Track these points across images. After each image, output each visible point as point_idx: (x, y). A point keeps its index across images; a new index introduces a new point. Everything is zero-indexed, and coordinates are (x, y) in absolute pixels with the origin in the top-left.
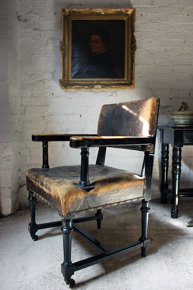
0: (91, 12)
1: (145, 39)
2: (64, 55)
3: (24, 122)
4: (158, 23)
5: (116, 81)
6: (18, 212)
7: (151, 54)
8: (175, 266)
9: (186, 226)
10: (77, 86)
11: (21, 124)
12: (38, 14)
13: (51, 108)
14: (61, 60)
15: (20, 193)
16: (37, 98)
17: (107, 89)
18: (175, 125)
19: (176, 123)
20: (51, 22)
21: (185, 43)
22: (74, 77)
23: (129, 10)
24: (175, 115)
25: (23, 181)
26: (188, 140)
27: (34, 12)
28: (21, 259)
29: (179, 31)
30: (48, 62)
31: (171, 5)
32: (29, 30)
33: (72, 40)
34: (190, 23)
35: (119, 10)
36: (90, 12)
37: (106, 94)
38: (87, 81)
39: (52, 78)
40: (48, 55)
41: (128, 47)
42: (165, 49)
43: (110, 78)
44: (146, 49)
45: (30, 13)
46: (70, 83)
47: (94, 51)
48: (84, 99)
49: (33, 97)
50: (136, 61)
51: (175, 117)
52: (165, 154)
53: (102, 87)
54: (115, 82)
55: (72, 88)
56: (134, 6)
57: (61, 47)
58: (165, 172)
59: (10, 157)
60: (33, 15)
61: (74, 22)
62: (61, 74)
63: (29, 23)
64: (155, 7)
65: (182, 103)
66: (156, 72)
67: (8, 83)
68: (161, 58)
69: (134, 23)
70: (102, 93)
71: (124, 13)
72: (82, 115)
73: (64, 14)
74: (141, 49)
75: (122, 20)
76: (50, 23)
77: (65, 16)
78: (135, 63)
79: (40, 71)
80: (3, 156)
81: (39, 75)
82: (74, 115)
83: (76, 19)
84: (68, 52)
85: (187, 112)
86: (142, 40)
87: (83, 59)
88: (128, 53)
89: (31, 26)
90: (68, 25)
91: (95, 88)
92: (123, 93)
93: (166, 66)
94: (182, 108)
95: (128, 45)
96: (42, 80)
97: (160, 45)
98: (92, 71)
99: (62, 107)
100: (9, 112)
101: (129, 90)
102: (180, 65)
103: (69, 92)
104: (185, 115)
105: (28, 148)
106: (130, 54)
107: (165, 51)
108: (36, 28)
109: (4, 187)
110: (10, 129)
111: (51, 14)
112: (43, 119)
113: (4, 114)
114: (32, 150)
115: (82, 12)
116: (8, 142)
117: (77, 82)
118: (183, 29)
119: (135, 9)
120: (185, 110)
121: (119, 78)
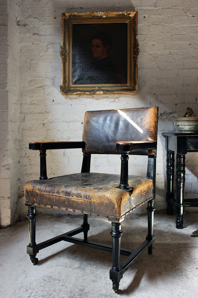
0: (92, 15)
1: (148, 43)
2: (65, 61)
3: (23, 130)
4: (162, 25)
5: (118, 86)
6: (18, 223)
7: (155, 58)
8: (174, 272)
9: (191, 235)
10: (78, 93)
11: (20, 132)
12: (37, 18)
13: (52, 115)
14: (62, 66)
15: (19, 203)
16: (37, 105)
17: (108, 95)
18: (181, 131)
19: (181, 130)
20: (51, 26)
21: (191, 46)
22: (75, 83)
23: (131, 13)
24: (180, 121)
25: (22, 192)
26: (192, 146)
27: (33, 16)
28: (21, 265)
29: (184, 34)
30: (48, 67)
31: (175, 7)
32: (28, 35)
33: (73, 44)
34: (196, 25)
35: (121, 13)
37: (109, 100)
38: (88, 87)
39: (53, 84)
40: (48, 61)
41: (131, 51)
42: (170, 52)
43: (113, 83)
44: (149, 52)
45: (30, 17)
46: (71, 89)
47: (96, 56)
48: (86, 105)
49: (33, 104)
50: (139, 65)
51: (180, 123)
52: (170, 162)
53: (104, 94)
54: (118, 88)
55: (73, 94)
56: (136, 9)
57: (61, 52)
58: (171, 181)
59: (9, 165)
60: (33, 19)
61: (75, 26)
62: (62, 80)
63: (29, 28)
64: (158, 9)
65: (187, 109)
66: (160, 77)
67: (8, 90)
68: (166, 61)
69: (137, 26)
70: (104, 100)
71: (126, 16)
73: (65, 18)
74: (145, 53)
75: (124, 23)
77: (65, 21)
78: (138, 67)
79: (40, 77)
80: (3, 165)
81: (39, 82)
82: (75, 122)
83: (76, 23)
84: (69, 57)
85: (192, 118)
86: (146, 43)
87: (84, 64)
88: (131, 57)
89: (30, 31)
90: (69, 30)
91: (96, 94)
92: (126, 98)
93: (171, 70)
94: (187, 114)
95: (131, 49)
96: (42, 87)
97: (164, 49)
98: (94, 77)
99: (63, 114)
100: (9, 119)
101: (132, 96)
102: (186, 69)
103: (70, 98)
104: (189, 121)
105: (28, 157)
106: (132, 59)
107: (169, 54)
108: (35, 32)
109: (3, 197)
110: (9, 137)
111: (51, 18)
112: (43, 127)
113: (4, 121)
114: (32, 158)
115: (82, 16)
116: (7, 151)
117: (78, 89)
118: (188, 31)
119: (137, 12)
120: (190, 115)
121: (121, 83)
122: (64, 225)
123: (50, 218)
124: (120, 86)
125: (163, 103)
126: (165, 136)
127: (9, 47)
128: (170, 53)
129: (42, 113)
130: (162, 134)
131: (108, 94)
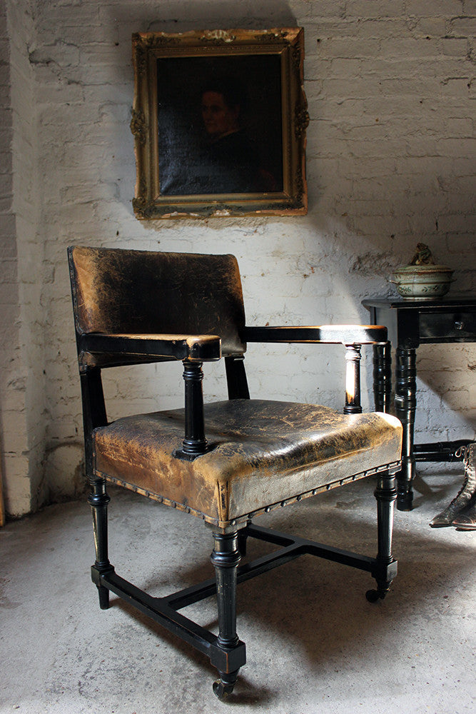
0: (202, 38)
1: (328, 99)
2: (142, 143)
3: (52, 300)
4: (359, 59)
5: (263, 199)
6: (47, 507)
7: (344, 133)
9: (430, 525)
10: (174, 214)
11: (45, 304)
12: (76, 46)
14: (136, 154)
15: (48, 464)
16: (81, 243)
17: (242, 218)
18: (404, 296)
19: (404, 293)
20: (105, 64)
21: (423, 105)
22: (166, 193)
23: (288, 31)
24: (402, 274)
25: (53, 438)
26: (429, 330)
27: (65, 41)
28: (63, 602)
29: (408, 78)
30: (105, 157)
31: (387, 16)
32: (57, 85)
33: (158, 105)
34: (433, 58)
35: (266, 31)
36: (199, 39)
37: (242, 228)
38: (195, 201)
39: (115, 196)
40: (103, 143)
41: (289, 118)
42: (377, 120)
43: (250, 192)
44: (331, 121)
45: (58, 44)
46: (157, 206)
47: (211, 130)
48: (192, 242)
49: (72, 241)
50: (308, 152)
51: (402, 279)
52: (382, 365)
53: (232, 215)
55: (163, 217)
56: (300, 22)
57: (133, 123)
59: (23, 381)
60: (64, 47)
61: (162, 63)
62: (136, 186)
63: (56, 67)
64: (349, 21)
65: (418, 246)
66: (355, 175)
67: (14, 211)
68: (368, 140)
69: (303, 62)
70: (232, 228)
71: (278, 38)
73: (138, 45)
74: (321, 121)
75: (273, 55)
76: (105, 66)
77: (140, 51)
78: (307, 155)
79: (86, 181)
80: (9, 380)
81: (83, 190)
83: (165, 57)
85: (428, 268)
86: (322, 100)
87: (186, 149)
88: (290, 133)
89: (61, 75)
90: (148, 72)
91: (215, 217)
92: (281, 225)
93: (380, 159)
94: (416, 257)
95: (289, 114)
96: (91, 202)
97: (365, 112)
98: (208, 177)
100: (19, 279)
101: (295, 220)
102: (413, 157)
103: (156, 226)
104: (423, 273)
105: (63, 361)
106: (293, 136)
107: (375, 125)
108: (72, 77)
109: (12, 452)
110: (22, 318)
111: (106, 44)
113: (8, 283)
114: (74, 364)
115: (178, 39)
116: (18, 348)
117: (173, 205)
118: (416, 71)
119: (302, 30)
120: (424, 262)
121: (270, 191)
122: (151, 509)
123: (119, 494)
124: (266, 198)
125: (364, 235)
126: (369, 308)
127: (14, 114)
128: (378, 123)
130: (363, 302)
131: (241, 216)
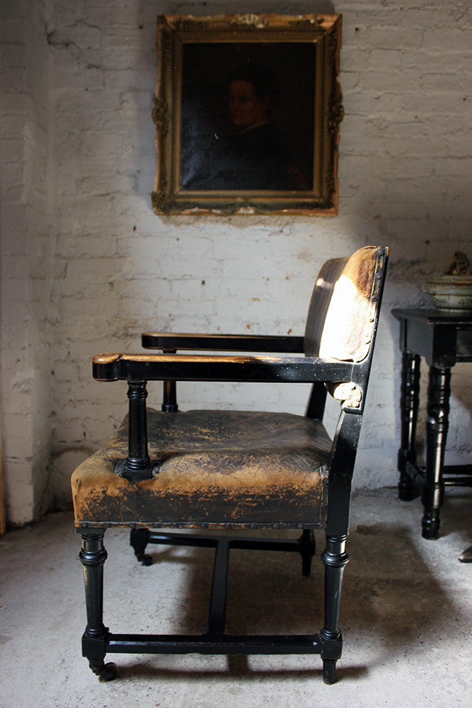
0: (231, 23)
1: (365, 93)
2: (164, 133)
3: (63, 297)
4: (399, 50)
5: (292, 197)
6: (50, 515)
7: (381, 130)
8: (428, 665)
9: (459, 559)
10: (195, 210)
11: (56, 301)
12: (97, 27)
13: (131, 262)
14: (157, 145)
15: (54, 469)
16: (96, 237)
17: (267, 217)
18: (438, 307)
19: (438, 304)
20: (130, 48)
21: (466, 103)
22: (187, 187)
23: (325, 17)
24: (438, 284)
25: (60, 442)
27: (87, 22)
28: (56, 640)
29: (451, 72)
30: (123, 148)
31: (432, 5)
32: (76, 69)
33: (183, 92)
35: (300, 17)
36: (229, 23)
37: (267, 228)
38: (218, 197)
39: (134, 189)
40: (122, 132)
41: (322, 112)
42: (416, 117)
43: (278, 188)
44: (366, 116)
45: (79, 25)
46: (177, 200)
47: (238, 122)
48: (213, 241)
49: (87, 235)
50: (342, 148)
51: (438, 289)
52: (410, 379)
53: (257, 213)
54: (290, 200)
55: (183, 213)
56: (339, 8)
57: (155, 112)
58: (411, 424)
59: (29, 383)
60: (85, 30)
61: (187, 48)
62: (156, 179)
63: (76, 50)
64: (391, 9)
65: (456, 254)
66: (391, 176)
67: (25, 202)
68: (405, 139)
69: (339, 52)
70: (256, 227)
71: (313, 25)
72: (206, 282)
73: (164, 29)
74: (356, 116)
75: (307, 43)
76: (128, 50)
77: (165, 34)
78: (339, 152)
79: (103, 171)
80: (13, 383)
81: (100, 182)
82: (186, 279)
83: (192, 42)
85: (467, 278)
86: (359, 93)
88: (322, 127)
89: (80, 58)
90: (173, 57)
91: (239, 215)
92: (309, 226)
93: (418, 159)
94: (454, 266)
95: (322, 108)
96: (107, 194)
97: (403, 108)
98: (232, 172)
99: (157, 261)
100: (27, 274)
101: (324, 220)
102: (452, 157)
103: (176, 223)
104: (461, 285)
105: (73, 361)
106: (326, 130)
107: (414, 122)
108: (92, 62)
109: (14, 458)
110: (29, 316)
111: (130, 27)
112: (111, 290)
113: (15, 279)
114: (84, 364)
115: (207, 23)
116: (24, 348)
117: (194, 200)
118: (460, 66)
119: (341, 16)
120: (463, 271)
121: (299, 189)
124: (294, 197)
125: (397, 239)
126: (400, 319)
127: (28, 98)
128: (417, 120)
129: (108, 257)
130: (393, 312)
131: (266, 215)
